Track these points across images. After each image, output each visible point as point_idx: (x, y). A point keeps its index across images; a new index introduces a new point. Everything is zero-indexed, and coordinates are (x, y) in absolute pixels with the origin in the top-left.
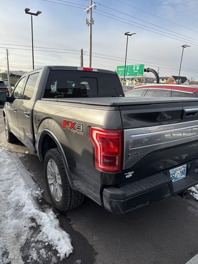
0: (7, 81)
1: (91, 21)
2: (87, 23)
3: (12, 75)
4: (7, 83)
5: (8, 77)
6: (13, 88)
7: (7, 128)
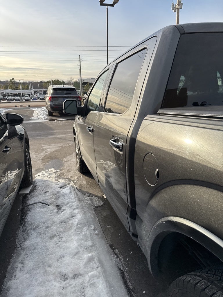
0: (80, 89)
1: (179, 5)
2: (174, 8)
3: (84, 84)
4: (79, 92)
5: (80, 86)
6: (85, 96)
7: (77, 152)
